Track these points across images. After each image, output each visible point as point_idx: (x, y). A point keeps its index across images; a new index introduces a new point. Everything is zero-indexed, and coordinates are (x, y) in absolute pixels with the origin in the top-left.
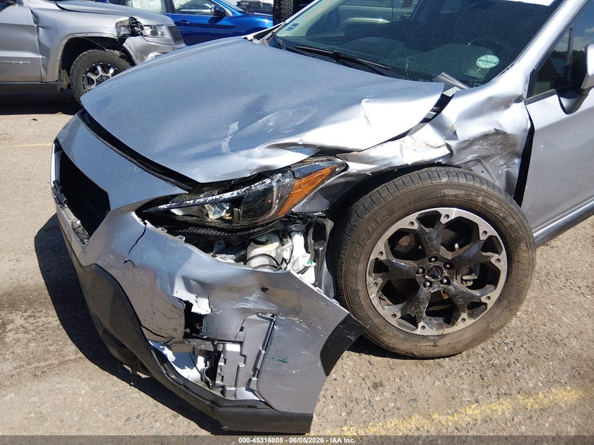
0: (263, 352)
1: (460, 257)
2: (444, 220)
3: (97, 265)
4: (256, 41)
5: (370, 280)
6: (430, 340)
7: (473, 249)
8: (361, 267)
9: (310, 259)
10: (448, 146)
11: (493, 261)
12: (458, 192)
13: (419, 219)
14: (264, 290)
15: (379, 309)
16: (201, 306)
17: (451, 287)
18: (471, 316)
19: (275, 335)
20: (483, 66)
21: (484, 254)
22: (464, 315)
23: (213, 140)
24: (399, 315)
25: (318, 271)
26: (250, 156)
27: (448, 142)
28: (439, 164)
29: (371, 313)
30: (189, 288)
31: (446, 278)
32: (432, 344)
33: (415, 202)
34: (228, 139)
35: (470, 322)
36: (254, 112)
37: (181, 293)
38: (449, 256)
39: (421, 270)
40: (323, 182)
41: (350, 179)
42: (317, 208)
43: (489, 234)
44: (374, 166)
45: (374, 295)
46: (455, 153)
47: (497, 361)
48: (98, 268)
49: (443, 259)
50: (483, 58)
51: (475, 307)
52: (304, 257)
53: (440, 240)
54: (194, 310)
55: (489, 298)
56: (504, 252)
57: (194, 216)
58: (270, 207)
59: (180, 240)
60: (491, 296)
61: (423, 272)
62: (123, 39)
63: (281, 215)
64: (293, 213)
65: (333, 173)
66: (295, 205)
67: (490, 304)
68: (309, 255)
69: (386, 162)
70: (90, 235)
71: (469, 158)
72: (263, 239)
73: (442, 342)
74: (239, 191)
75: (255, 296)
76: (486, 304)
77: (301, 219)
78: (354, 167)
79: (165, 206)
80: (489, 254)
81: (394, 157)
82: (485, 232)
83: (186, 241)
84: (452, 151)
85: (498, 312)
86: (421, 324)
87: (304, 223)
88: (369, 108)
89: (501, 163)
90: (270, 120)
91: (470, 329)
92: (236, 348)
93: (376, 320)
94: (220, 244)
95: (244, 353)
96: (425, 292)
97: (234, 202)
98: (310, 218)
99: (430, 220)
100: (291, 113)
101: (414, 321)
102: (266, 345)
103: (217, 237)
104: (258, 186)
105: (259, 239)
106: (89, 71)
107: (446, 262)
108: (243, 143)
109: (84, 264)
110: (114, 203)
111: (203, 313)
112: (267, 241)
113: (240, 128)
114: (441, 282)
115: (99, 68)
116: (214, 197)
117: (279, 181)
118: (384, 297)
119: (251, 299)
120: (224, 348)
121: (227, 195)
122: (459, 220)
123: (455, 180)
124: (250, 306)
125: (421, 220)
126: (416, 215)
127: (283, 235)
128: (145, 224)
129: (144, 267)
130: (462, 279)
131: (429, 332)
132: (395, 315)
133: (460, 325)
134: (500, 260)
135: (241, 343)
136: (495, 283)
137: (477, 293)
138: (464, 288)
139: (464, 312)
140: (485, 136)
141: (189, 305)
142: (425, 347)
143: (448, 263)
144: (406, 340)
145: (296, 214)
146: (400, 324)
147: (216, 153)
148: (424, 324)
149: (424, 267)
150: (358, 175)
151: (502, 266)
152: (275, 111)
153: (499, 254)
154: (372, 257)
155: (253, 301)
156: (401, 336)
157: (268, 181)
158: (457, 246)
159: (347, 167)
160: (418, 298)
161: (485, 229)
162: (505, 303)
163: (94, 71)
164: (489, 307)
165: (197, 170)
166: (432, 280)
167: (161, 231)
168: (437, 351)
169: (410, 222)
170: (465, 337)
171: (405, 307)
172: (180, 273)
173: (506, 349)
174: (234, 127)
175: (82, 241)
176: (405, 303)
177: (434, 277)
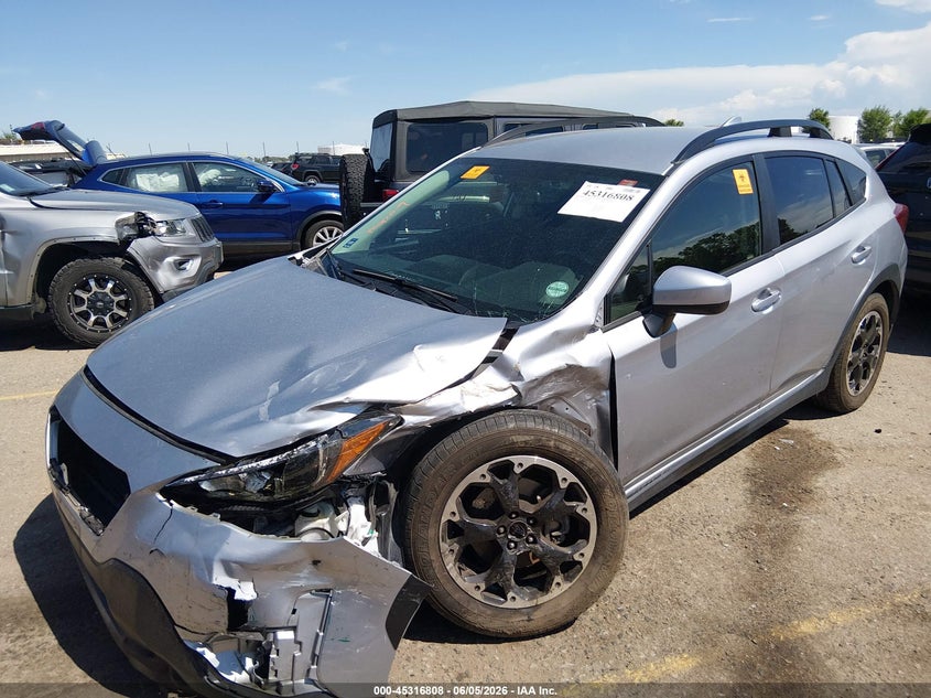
0: (321, 634)
1: (542, 510)
2: (518, 470)
3: (115, 559)
4: (307, 261)
5: (445, 546)
6: (523, 614)
7: (555, 500)
8: (431, 532)
9: (372, 526)
10: (514, 387)
11: (579, 510)
12: (527, 438)
13: (490, 470)
14: (316, 563)
15: (459, 581)
16: (245, 592)
17: (537, 546)
18: (567, 579)
19: (333, 613)
20: (553, 295)
21: (568, 504)
22: (558, 579)
23: (250, 406)
24: (483, 587)
25: (382, 543)
26: (291, 422)
27: (514, 383)
28: (508, 407)
29: (449, 588)
30: (230, 573)
31: (531, 535)
32: (526, 618)
33: (483, 452)
34: (268, 403)
35: (566, 586)
36: (297, 368)
37: (221, 579)
38: (530, 509)
39: (502, 530)
40: (376, 439)
41: (408, 433)
42: (375, 469)
43: (569, 481)
44: (432, 417)
45: (451, 565)
46: (523, 394)
47: (607, 632)
48: (118, 563)
49: (524, 514)
50: (553, 285)
51: (569, 567)
52: (363, 526)
53: (516, 491)
54: (238, 596)
55: (582, 555)
56: (589, 499)
57: (229, 491)
58: (316, 472)
59: (214, 519)
60: (585, 552)
61: (505, 531)
62: (127, 242)
63: (329, 481)
64: (344, 477)
65: (386, 429)
66: (346, 468)
67: (585, 562)
68: (370, 524)
69: (446, 412)
70: (105, 524)
71: (544, 396)
72: (314, 510)
73: (537, 615)
74: (279, 457)
75: (306, 571)
76: (580, 563)
77: (355, 482)
78: (410, 420)
79: (192, 479)
80: (574, 504)
81: (454, 406)
82: (565, 479)
83: (222, 519)
84: (519, 393)
85: (595, 570)
86: (510, 595)
87: (361, 486)
88: (423, 354)
89: (588, 398)
90: (316, 377)
91: (567, 594)
92: (289, 635)
93: (457, 596)
94: (260, 520)
95: (299, 639)
96: (511, 554)
97: (275, 470)
98: (367, 480)
99: (504, 470)
100: (337, 367)
101: (501, 591)
102: (323, 627)
103: (257, 513)
104: (301, 450)
105: (308, 511)
106: (78, 288)
107: (528, 517)
108: (282, 407)
109: (99, 559)
110: (135, 483)
111: (248, 598)
112: (319, 512)
113: (282, 389)
114: (527, 541)
115: (92, 283)
116: (250, 466)
117: (324, 443)
118: (463, 567)
119: (302, 575)
120: (275, 637)
121: (265, 463)
122: (535, 468)
123: (523, 424)
124: (301, 583)
125: (493, 470)
126: (487, 466)
127: (338, 503)
128: (171, 505)
129: (174, 555)
130: (551, 536)
131: (520, 603)
132: (478, 587)
133: (555, 592)
134: (586, 510)
135: (294, 628)
136: (587, 537)
137: (567, 550)
138: (554, 546)
139: (558, 574)
140: (558, 373)
141: (231, 592)
142: (518, 623)
143: (531, 519)
144: (494, 616)
145: (348, 478)
146: (486, 598)
147: (254, 421)
148: (514, 595)
149: (506, 525)
150: (415, 428)
151: (591, 516)
152: (321, 366)
153: (585, 502)
154: (444, 519)
155: (305, 578)
156: (489, 612)
157: (312, 444)
158: (539, 498)
159: (402, 421)
160: (502, 563)
161: (565, 476)
162: (601, 559)
163: (85, 287)
164: (585, 566)
165: (232, 443)
166: (516, 540)
167: (191, 511)
168: (532, 626)
169: (480, 475)
170: (563, 605)
171: (489, 575)
172: (218, 556)
173: (619, 616)
174: (275, 387)
175: (95, 532)
176: (488, 571)
177: (519, 536)
